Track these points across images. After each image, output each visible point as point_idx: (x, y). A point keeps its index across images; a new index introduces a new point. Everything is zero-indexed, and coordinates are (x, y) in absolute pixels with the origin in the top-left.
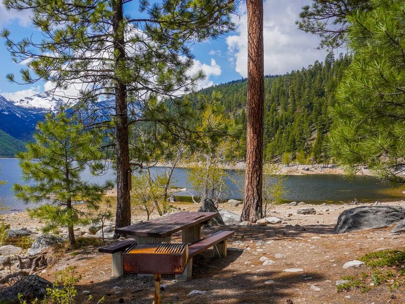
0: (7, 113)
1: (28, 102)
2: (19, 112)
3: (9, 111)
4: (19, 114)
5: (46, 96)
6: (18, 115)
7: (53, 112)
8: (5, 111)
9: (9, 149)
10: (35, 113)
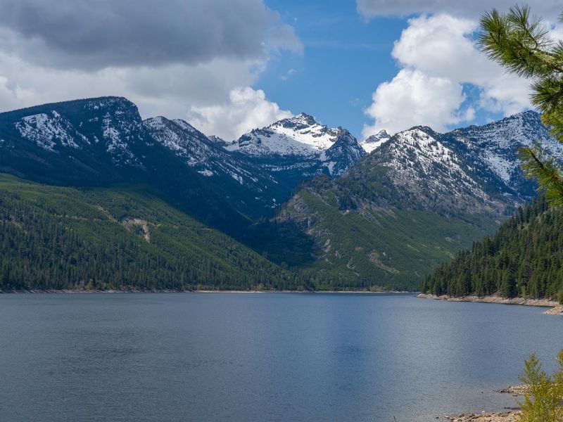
0: (209, 173)
1: (259, 142)
2: (238, 170)
3: (214, 168)
4: (239, 174)
5: (305, 123)
6: (235, 176)
7: (325, 164)
8: (203, 167)
9: (220, 268)
10: (278, 169)
